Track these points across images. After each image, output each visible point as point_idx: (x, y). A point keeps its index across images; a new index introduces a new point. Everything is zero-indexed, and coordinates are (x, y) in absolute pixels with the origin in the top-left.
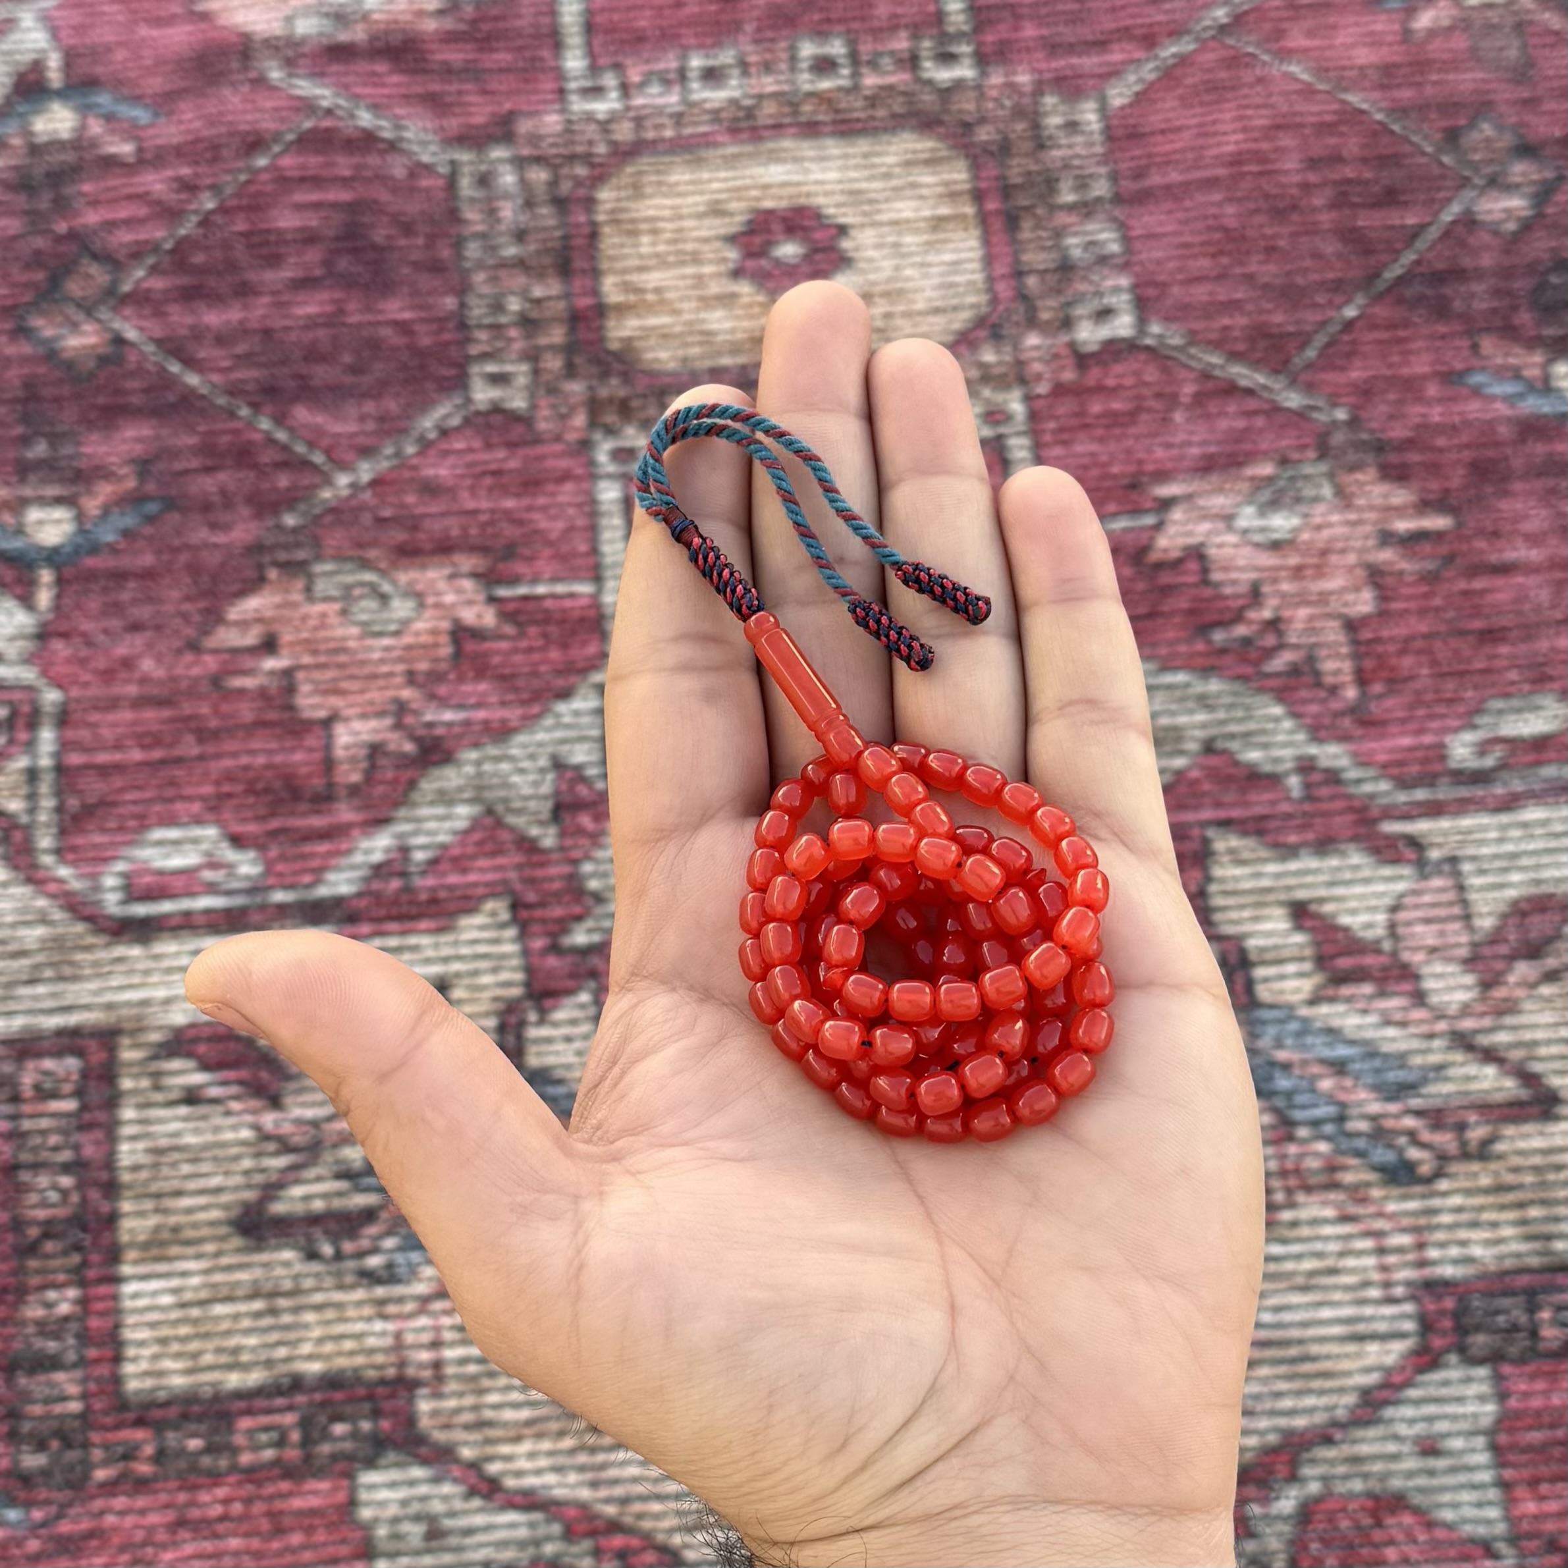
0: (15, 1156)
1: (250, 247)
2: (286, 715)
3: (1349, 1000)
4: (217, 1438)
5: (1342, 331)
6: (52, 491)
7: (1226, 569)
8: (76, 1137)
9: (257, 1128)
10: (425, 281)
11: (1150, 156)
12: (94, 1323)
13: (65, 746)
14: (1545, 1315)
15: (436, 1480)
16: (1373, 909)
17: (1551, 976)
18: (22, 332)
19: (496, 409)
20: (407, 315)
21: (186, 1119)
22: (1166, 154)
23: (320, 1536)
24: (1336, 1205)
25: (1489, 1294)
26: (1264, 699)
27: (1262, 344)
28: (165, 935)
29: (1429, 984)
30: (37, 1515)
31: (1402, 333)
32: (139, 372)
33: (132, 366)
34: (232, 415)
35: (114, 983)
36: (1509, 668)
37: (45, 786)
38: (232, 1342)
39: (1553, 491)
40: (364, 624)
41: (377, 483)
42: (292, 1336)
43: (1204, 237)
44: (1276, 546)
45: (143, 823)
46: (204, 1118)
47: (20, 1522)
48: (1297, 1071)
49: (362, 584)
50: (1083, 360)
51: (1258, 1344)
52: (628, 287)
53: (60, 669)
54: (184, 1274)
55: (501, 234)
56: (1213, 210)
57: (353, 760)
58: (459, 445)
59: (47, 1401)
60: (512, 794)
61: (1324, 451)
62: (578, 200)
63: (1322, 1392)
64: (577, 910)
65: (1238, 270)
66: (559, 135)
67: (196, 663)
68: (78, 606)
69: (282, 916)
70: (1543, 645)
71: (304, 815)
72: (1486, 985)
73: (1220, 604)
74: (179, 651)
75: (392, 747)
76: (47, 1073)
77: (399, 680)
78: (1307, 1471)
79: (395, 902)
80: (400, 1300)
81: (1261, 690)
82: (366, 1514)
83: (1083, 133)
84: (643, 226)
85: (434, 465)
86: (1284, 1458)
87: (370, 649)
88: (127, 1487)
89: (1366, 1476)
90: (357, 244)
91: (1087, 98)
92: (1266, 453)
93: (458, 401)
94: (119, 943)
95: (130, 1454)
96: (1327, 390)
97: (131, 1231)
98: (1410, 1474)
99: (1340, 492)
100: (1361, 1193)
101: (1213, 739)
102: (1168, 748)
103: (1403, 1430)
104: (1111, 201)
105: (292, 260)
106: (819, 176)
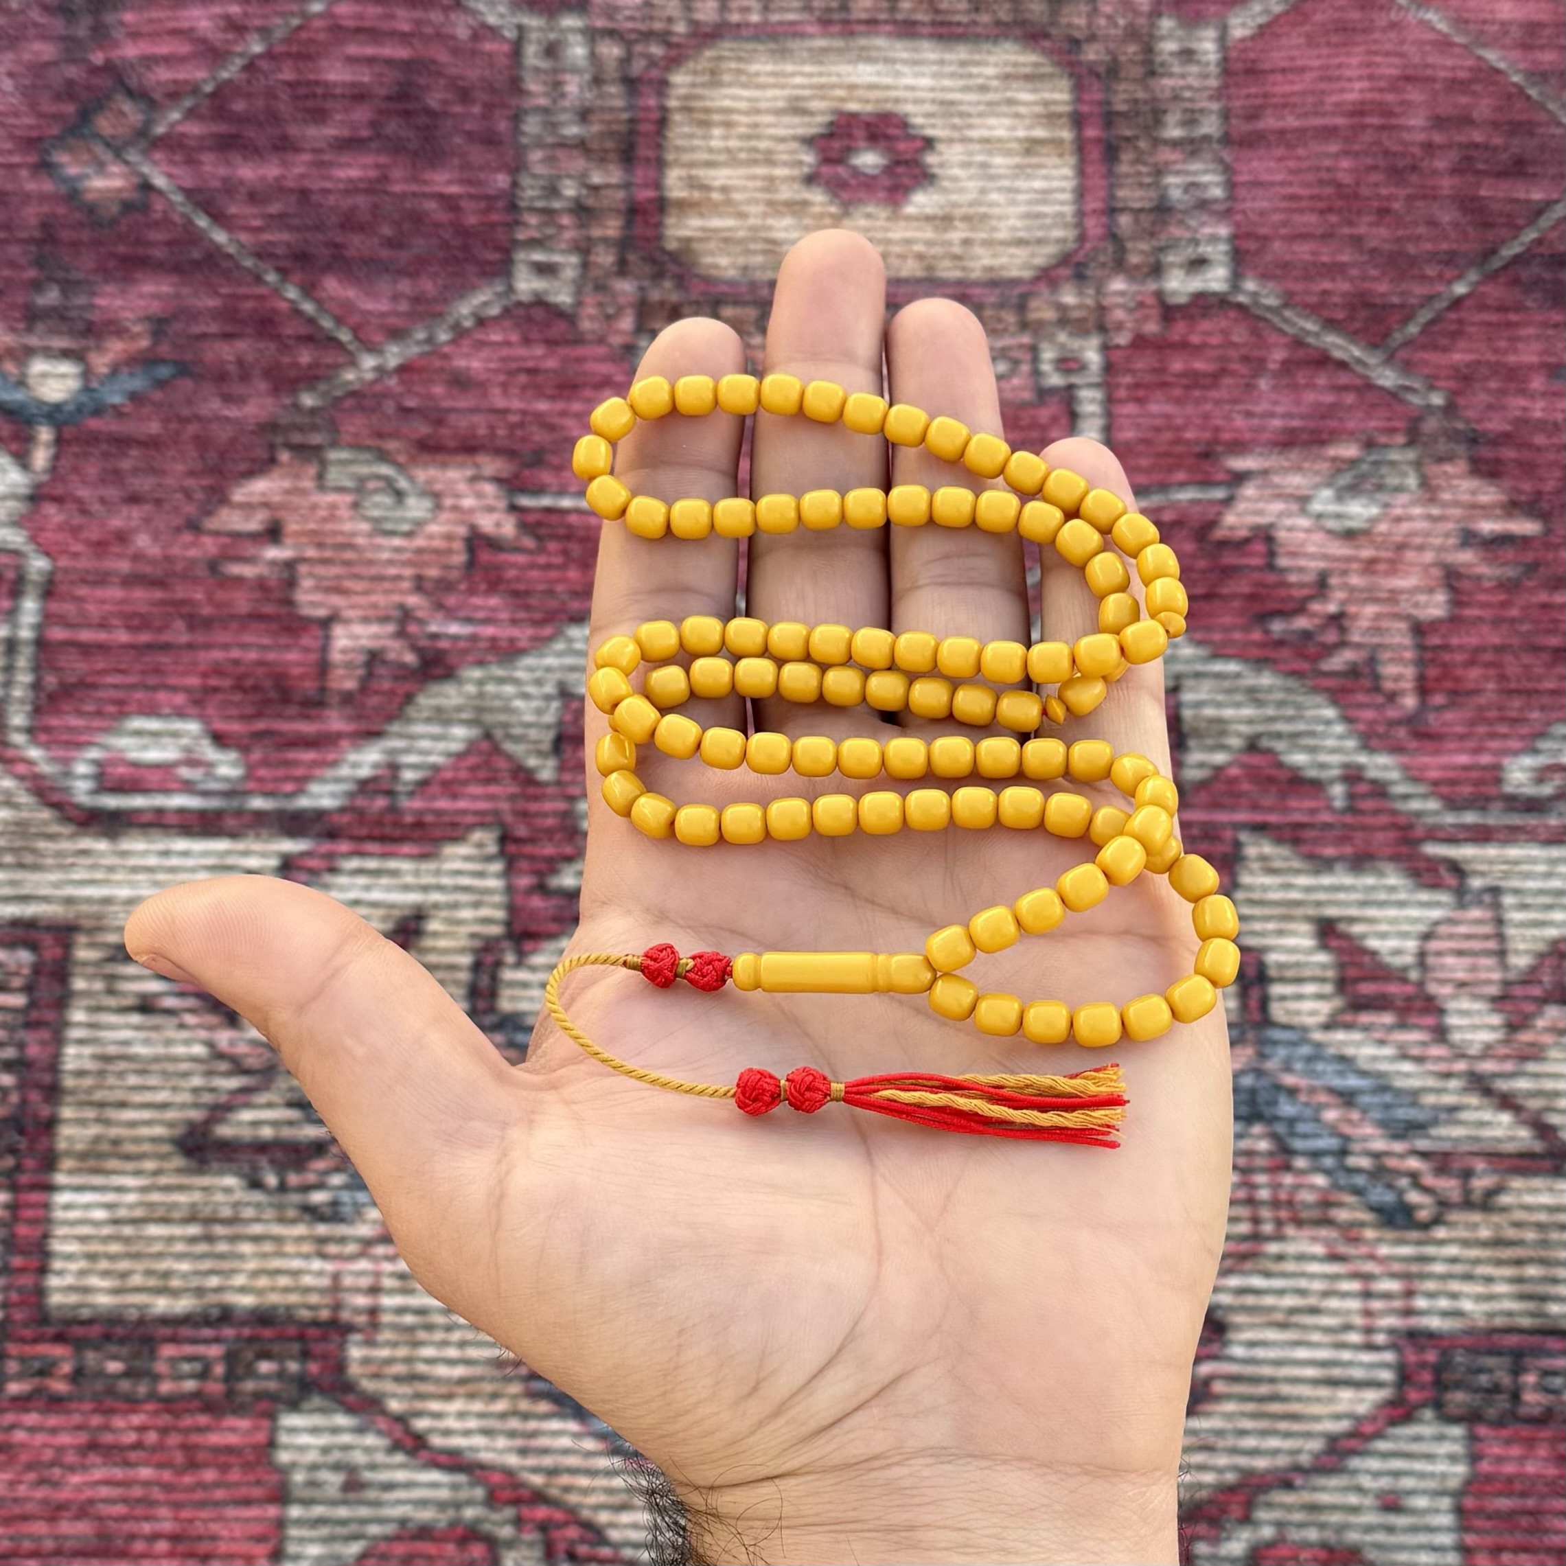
1: (296, 98)
2: (283, 610)
3: (1367, 1028)
4: (137, 1363)
5: (1449, 308)
6: (60, 343)
7: (1294, 555)
8: (22, 1035)
9: (210, 1044)
10: (477, 154)
11: (1266, 95)
12: (23, 1230)
13: (48, 618)
14: (1530, 1379)
15: (360, 1430)
16: (1404, 935)
18: (45, 167)
19: (540, 302)
20: (454, 189)
21: (137, 1028)
22: (1284, 96)
23: (235, 1475)
24: (1327, 1242)
25: (1473, 1351)
26: (1318, 699)
27: (1363, 314)
28: (134, 831)
29: (1452, 1020)
31: (1513, 317)
32: (166, 222)
33: (158, 215)
34: (258, 279)
35: (76, 876)
37: (22, 661)
38: (163, 1265)
40: (376, 521)
41: (403, 370)
42: (225, 1265)
43: (1316, 191)
44: (1350, 535)
45: (123, 709)
46: (156, 1028)
48: (1303, 1098)
49: (378, 477)
50: (1169, 312)
52: (693, 183)
53: (50, 536)
54: (120, 1189)
55: (564, 110)
56: (1327, 163)
57: (349, 665)
58: (496, 337)
60: (513, 719)
61: (1413, 437)
62: (650, 82)
63: (1287, 1435)
64: (568, 850)
65: (1346, 231)
66: (638, 8)
67: (193, 544)
69: (260, 822)
71: (292, 718)
72: (1512, 1027)
73: (1283, 592)
74: (178, 530)
75: (392, 656)
77: (406, 585)
78: (1261, 1514)
79: (379, 823)
80: (342, 1240)
81: (1315, 690)
82: (284, 1457)
83: (1198, 62)
84: (717, 117)
85: (467, 356)
86: (1240, 1498)
87: (379, 548)
88: (41, 1404)
89: (1322, 1526)
90: (409, 106)
91: (1207, 25)
92: (1352, 433)
93: (500, 288)
94: (85, 835)
95: (46, 1371)
96: (1427, 371)
97: (70, 1139)
98: (1369, 1529)
99: (1425, 483)
100: (1354, 1233)
101: (1258, 736)
102: (1210, 742)
103: (1366, 1482)
104: (1220, 141)
105: (338, 117)
106: (910, 81)
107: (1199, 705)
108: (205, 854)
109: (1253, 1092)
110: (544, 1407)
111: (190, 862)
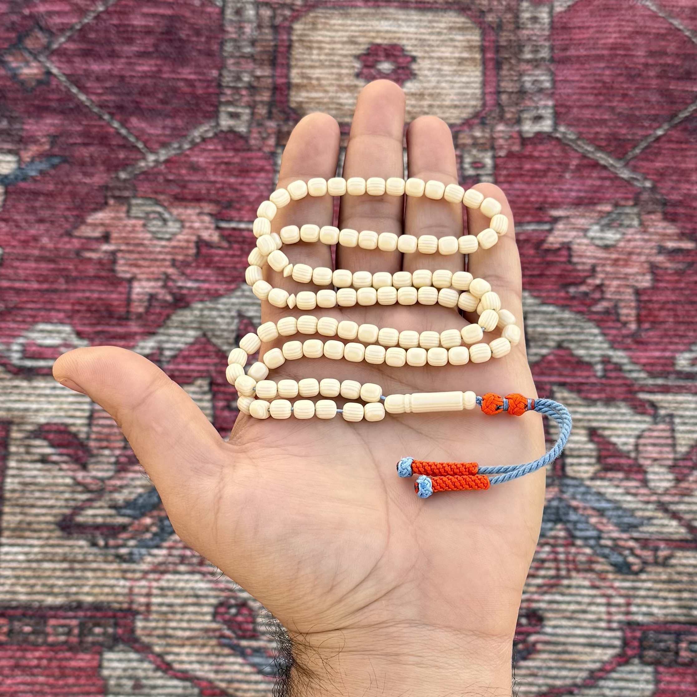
1: (118, 32)
2: (110, 274)
3: (611, 480)
4: (38, 628)
5: (654, 141)
6: (8, 146)
7: (581, 256)
9: (74, 478)
10: (203, 61)
11: (571, 39)
14: (684, 645)
15: (141, 661)
16: (628, 436)
18: (1, 63)
19: (231, 131)
20: (192, 77)
21: (40, 470)
22: (580, 40)
23: (83, 681)
24: (591, 580)
25: (657, 632)
26: (591, 324)
27: (614, 143)
28: (40, 378)
29: (650, 477)
31: (684, 146)
32: (58, 90)
33: (54, 87)
34: (100, 118)
38: (51, 582)
40: (154, 233)
41: (167, 161)
42: (80, 582)
43: (593, 85)
44: (606, 247)
45: (35, 320)
46: (48, 470)
48: (581, 512)
49: (154, 212)
50: (524, 141)
52: (303, 76)
54: (31, 546)
55: (244, 40)
56: (599, 72)
57: (140, 301)
58: (211, 147)
60: (216, 327)
61: (637, 202)
62: (284, 27)
63: (571, 669)
65: (607, 104)
67: (69, 242)
68: (14, 206)
71: (113, 325)
72: (678, 480)
73: (575, 274)
74: (61, 236)
75: (160, 297)
77: (168, 263)
80: (134, 571)
81: (589, 320)
82: (106, 673)
83: (540, 23)
84: (315, 45)
85: (197, 156)
87: (155, 246)
90: (172, 37)
91: (544, 5)
92: (608, 199)
93: (213, 124)
94: (17, 379)
96: (643, 171)
97: (8, 522)
99: (642, 224)
100: (603, 575)
101: (563, 341)
102: (540, 343)
103: (607, 692)
104: (549, 61)
105: (138, 42)
106: (405, 29)
107: (535, 326)
109: (558, 508)
110: (226, 651)
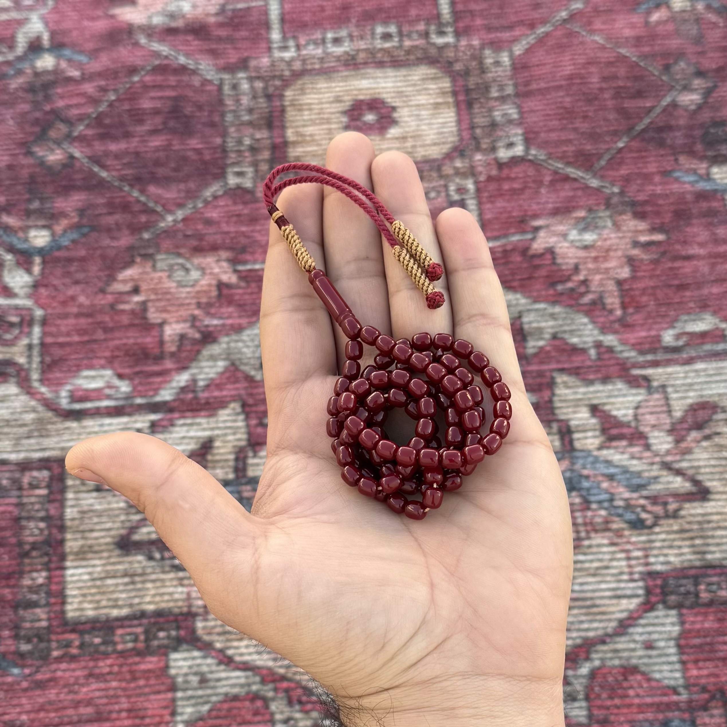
0: (19, 514)
1: (130, 116)
2: (143, 322)
3: (616, 448)
4: (107, 638)
5: (617, 153)
6: (41, 223)
7: (564, 258)
8: (47, 506)
10: (208, 131)
11: (531, 76)
12: (54, 587)
13: (45, 334)
14: (702, 587)
15: (205, 657)
16: (627, 408)
17: (707, 438)
18: (29, 153)
19: (239, 187)
20: (200, 146)
21: (96, 498)
22: (539, 75)
23: (152, 682)
24: (609, 538)
25: (677, 578)
26: (580, 315)
27: (581, 159)
28: (88, 417)
29: (652, 441)
30: (27, 671)
31: (644, 154)
32: (81, 170)
33: (77, 169)
34: (121, 190)
35: (65, 438)
36: (690, 301)
37: (36, 352)
38: (115, 596)
39: (711, 224)
40: (179, 282)
41: (185, 220)
42: (142, 593)
43: (555, 112)
44: (586, 248)
45: (79, 368)
46: (104, 497)
47: (19, 674)
48: (592, 479)
49: (178, 264)
50: (500, 165)
51: (573, 599)
52: (298, 134)
53: (43, 301)
54: (94, 566)
55: (242, 110)
56: (560, 100)
57: (172, 341)
59: (32, 621)
60: (243, 357)
61: (608, 205)
62: (276, 95)
63: (601, 621)
66: (268, 67)
67: (103, 298)
69: (140, 409)
70: (705, 291)
71: (150, 365)
72: (678, 441)
73: (560, 274)
74: (96, 293)
75: (190, 336)
76: (35, 478)
77: (193, 307)
78: (594, 656)
79: (190, 403)
81: (578, 311)
82: (173, 672)
83: (502, 66)
84: (305, 107)
85: (211, 212)
86: (584, 649)
87: (182, 292)
88: (67, 659)
89: (620, 658)
90: (177, 115)
91: (504, 51)
92: (582, 207)
93: (222, 184)
94: (67, 421)
95: (68, 645)
96: (610, 179)
97: (71, 547)
98: (640, 657)
99: (615, 224)
100: (620, 533)
101: (557, 333)
102: (536, 337)
103: (637, 638)
104: (514, 96)
105: (149, 122)
106: (384, 85)
107: (530, 323)
108: (118, 424)
109: (572, 478)
111: (113, 428)
